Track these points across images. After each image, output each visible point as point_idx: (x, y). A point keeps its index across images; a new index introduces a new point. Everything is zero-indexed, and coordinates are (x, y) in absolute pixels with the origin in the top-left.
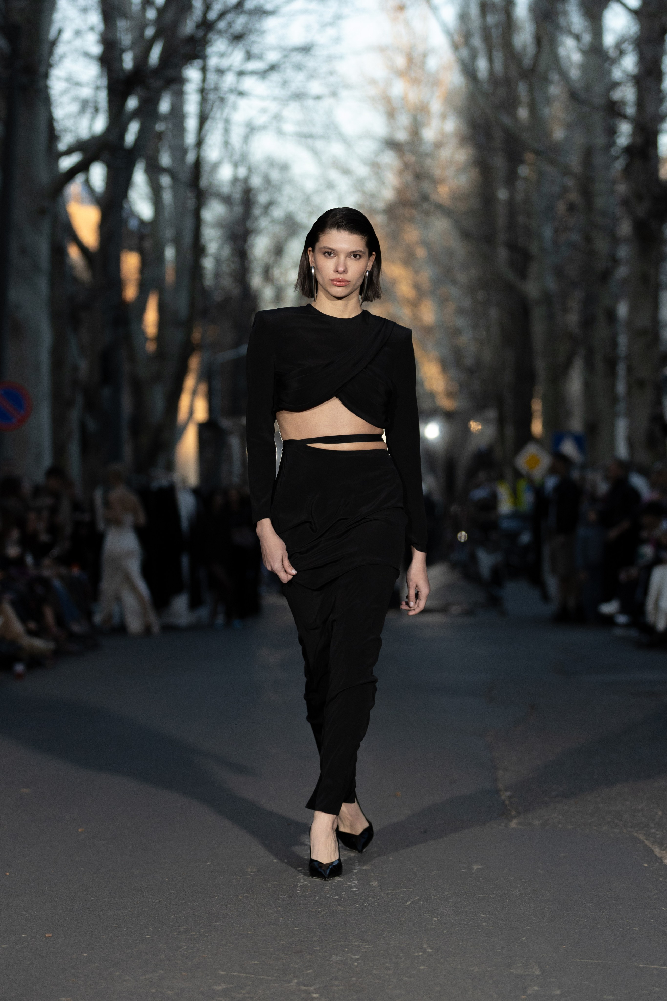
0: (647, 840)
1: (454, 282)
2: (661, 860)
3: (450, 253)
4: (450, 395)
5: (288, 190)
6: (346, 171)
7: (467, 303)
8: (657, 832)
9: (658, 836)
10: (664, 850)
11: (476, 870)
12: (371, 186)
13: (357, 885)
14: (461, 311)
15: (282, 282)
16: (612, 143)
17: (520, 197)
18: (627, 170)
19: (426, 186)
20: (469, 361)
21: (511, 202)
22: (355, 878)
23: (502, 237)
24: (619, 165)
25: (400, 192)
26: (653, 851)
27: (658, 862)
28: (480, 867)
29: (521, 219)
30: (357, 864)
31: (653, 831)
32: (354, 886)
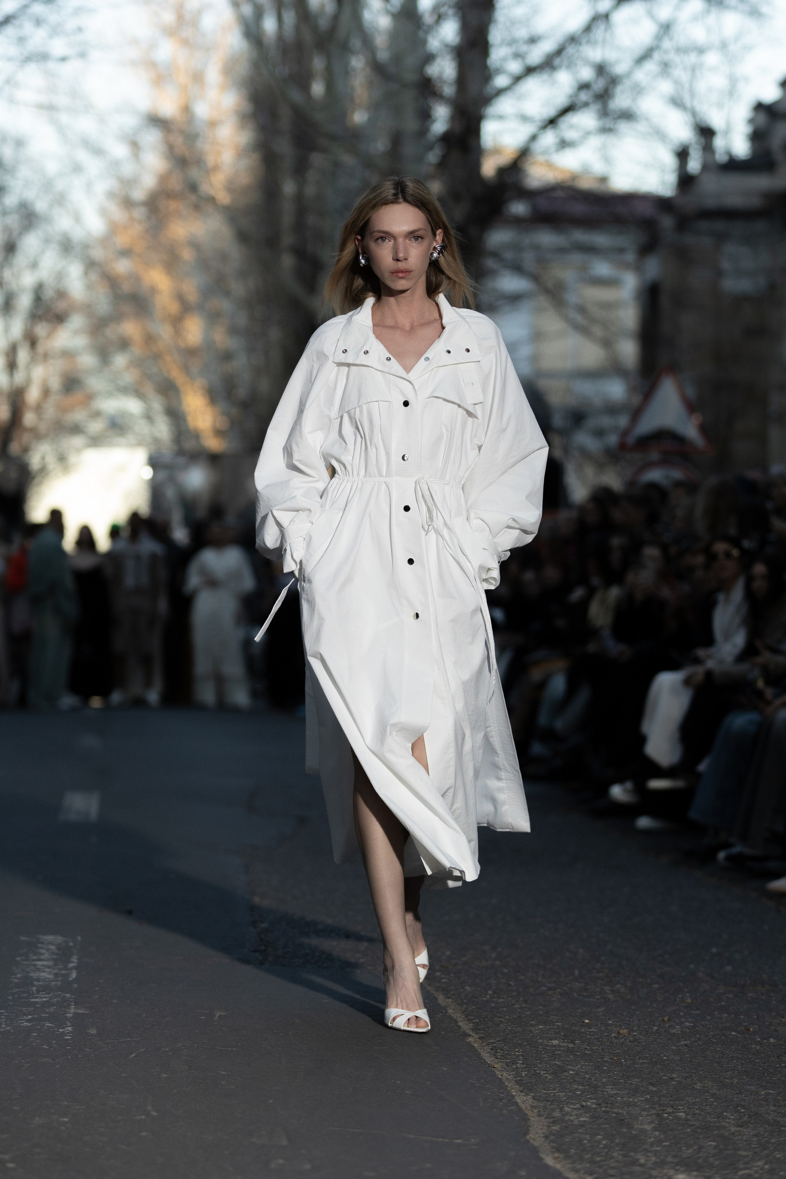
0: (429, 985)
1: (227, 293)
2: (445, 1010)
3: (223, 257)
4: (219, 433)
5: (24, 172)
6: (98, 151)
7: (242, 320)
8: (443, 976)
9: (443, 980)
10: (448, 998)
11: (219, 1017)
12: (128, 169)
13: (70, 1032)
14: (233, 331)
15: (14, 287)
16: (424, 131)
17: (310, 191)
18: (442, 164)
19: (194, 173)
20: (242, 392)
21: (299, 198)
22: (69, 1024)
23: (287, 240)
24: (433, 157)
25: (163, 179)
26: (436, 999)
27: (442, 1012)
28: (223, 1013)
29: (311, 220)
30: (73, 1007)
31: (438, 974)
32: (68, 1033)
